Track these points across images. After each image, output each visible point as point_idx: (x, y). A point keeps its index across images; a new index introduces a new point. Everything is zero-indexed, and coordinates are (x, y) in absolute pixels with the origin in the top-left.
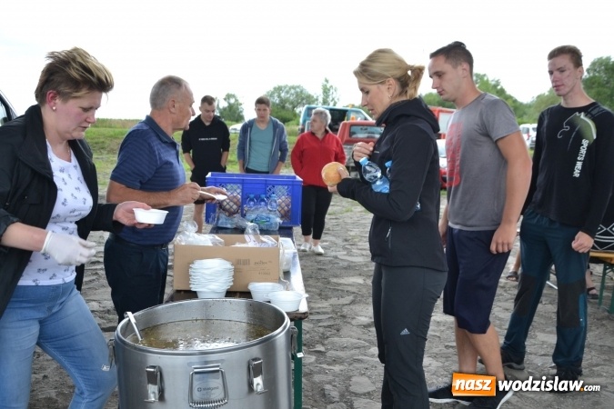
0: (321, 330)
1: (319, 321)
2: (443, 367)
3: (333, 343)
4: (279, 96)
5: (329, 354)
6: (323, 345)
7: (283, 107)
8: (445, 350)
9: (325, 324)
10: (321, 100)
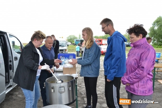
0: (80, 82)
1: (80, 81)
2: (103, 88)
3: (83, 85)
4: (70, 37)
5: (82, 87)
6: (81, 85)
7: (71, 40)
8: (103, 85)
9: (81, 81)
10: (79, 38)
